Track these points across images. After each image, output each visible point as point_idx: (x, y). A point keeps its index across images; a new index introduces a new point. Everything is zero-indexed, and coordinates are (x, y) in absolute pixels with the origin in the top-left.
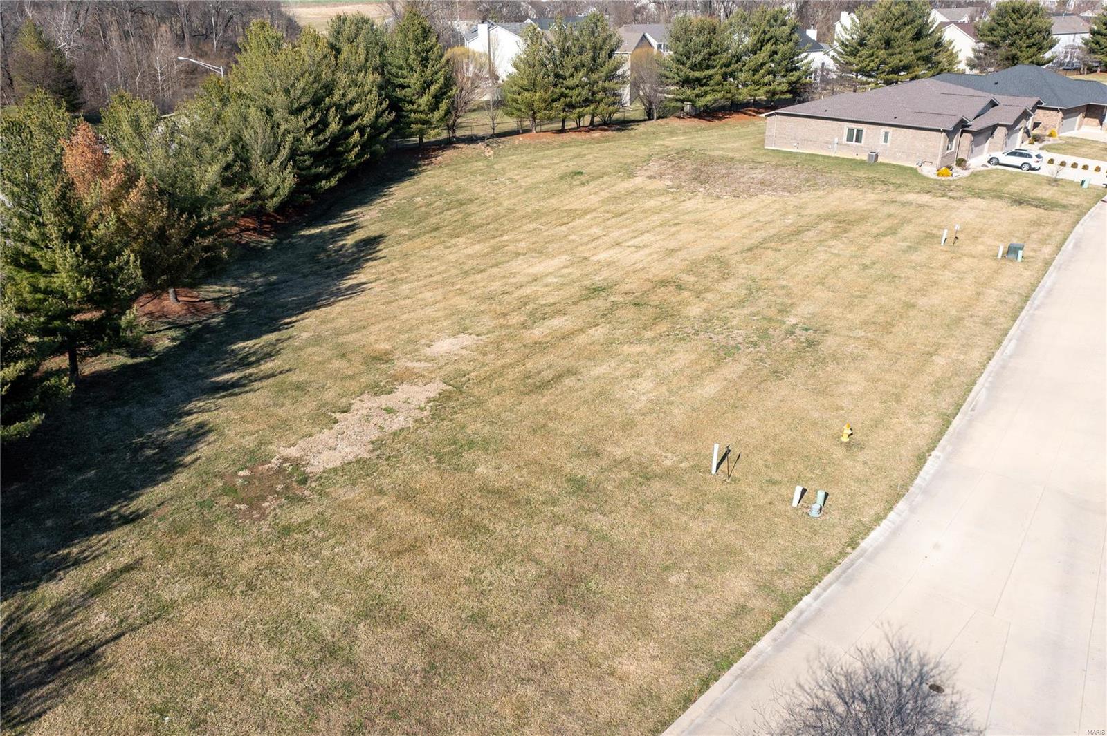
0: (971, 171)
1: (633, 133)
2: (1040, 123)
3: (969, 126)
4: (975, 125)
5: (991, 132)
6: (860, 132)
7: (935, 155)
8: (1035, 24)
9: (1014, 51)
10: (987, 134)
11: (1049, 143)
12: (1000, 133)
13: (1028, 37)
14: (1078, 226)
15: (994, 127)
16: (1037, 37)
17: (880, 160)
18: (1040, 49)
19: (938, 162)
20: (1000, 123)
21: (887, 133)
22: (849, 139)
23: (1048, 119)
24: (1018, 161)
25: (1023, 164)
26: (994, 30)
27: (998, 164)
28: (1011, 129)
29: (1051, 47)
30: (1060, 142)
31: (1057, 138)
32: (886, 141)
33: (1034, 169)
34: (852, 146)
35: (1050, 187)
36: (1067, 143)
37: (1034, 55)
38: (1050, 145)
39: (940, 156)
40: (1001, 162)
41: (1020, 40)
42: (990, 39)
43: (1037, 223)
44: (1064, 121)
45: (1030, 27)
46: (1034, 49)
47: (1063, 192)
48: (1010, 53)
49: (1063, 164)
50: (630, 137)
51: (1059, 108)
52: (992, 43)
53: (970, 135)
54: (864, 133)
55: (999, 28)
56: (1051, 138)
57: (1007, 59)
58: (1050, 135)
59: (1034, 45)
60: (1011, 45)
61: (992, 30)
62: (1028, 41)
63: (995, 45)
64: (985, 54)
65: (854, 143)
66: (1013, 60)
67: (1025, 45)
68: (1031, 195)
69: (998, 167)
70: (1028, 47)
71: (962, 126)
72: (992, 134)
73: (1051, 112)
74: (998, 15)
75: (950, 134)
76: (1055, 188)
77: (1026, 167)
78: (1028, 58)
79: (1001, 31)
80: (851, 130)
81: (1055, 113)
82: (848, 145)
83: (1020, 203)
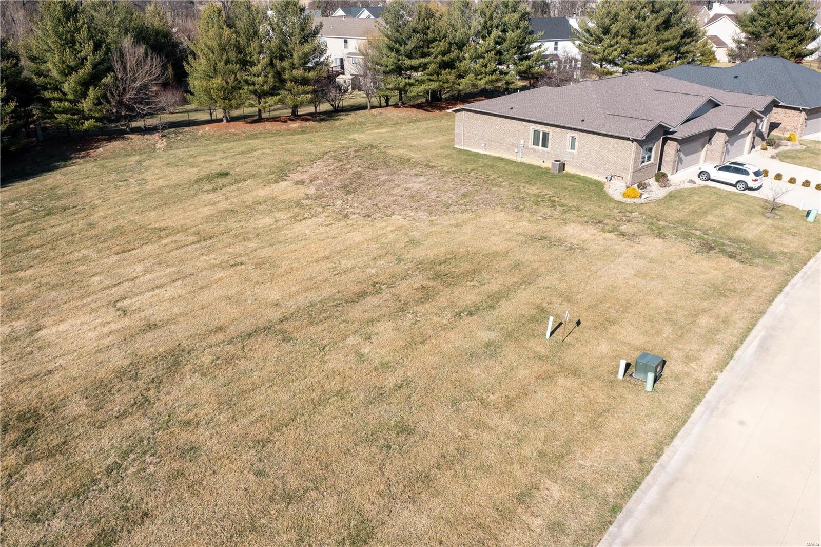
0: (671, 189)
1: (337, 123)
2: (780, 124)
3: (673, 132)
4: (682, 132)
5: (707, 138)
6: (545, 135)
7: (626, 169)
8: (797, 15)
9: (774, 41)
10: (702, 140)
11: (786, 149)
12: (719, 139)
13: (790, 28)
14: (780, 297)
15: (711, 133)
16: (799, 28)
17: (568, 169)
18: (802, 41)
19: (628, 177)
20: (718, 128)
21: (573, 138)
22: (536, 143)
23: (790, 120)
24: (733, 177)
25: (738, 182)
26: (755, 20)
27: (709, 179)
28: (734, 134)
29: (814, 39)
30: (799, 147)
31: (797, 142)
32: (573, 147)
33: (751, 189)
34: (539, 151)
35: (763, 219)
36: (807, 150)
37: (795, 46)
38: (785, 152)
39: (631, 170)
40: (712, 177)
41: (781, 31)
42: (750, 29)
43: (719, 291)
44: (809, 122)
45: (792, 18)
46: (796, 41)
47: (778, 228)
48: (770, 44)
49: (792, 181)
50: (332, 129)
51: (801, 108)
52: (752, 33)
53: (675, 143)
54: (550, 136)
55: (761, 18)
56: (789, 143)
57: (768, 50)
58: (789, 139)
59: (795, 36)
60: (772, 35)
61: (753, 20)
62: (789, 32)
63: (755, 36)
64: (746, 45)
65: (540, 148)
66: (772, 51)
67: (785, 36)
68: (731, 234)
69: (710, 183)
70: (789, 38)
71: (662, 133)
72: (710, 140)
73: (793, 111)
74: (761, 6)
75: (645, 143)
76: (769, 222)
77: (741, 186)
78: (789, 49)
79: (762, 22)
80: (536, 133)
81: (797, 112)
82: (534, 150)
83: (711, 248)
